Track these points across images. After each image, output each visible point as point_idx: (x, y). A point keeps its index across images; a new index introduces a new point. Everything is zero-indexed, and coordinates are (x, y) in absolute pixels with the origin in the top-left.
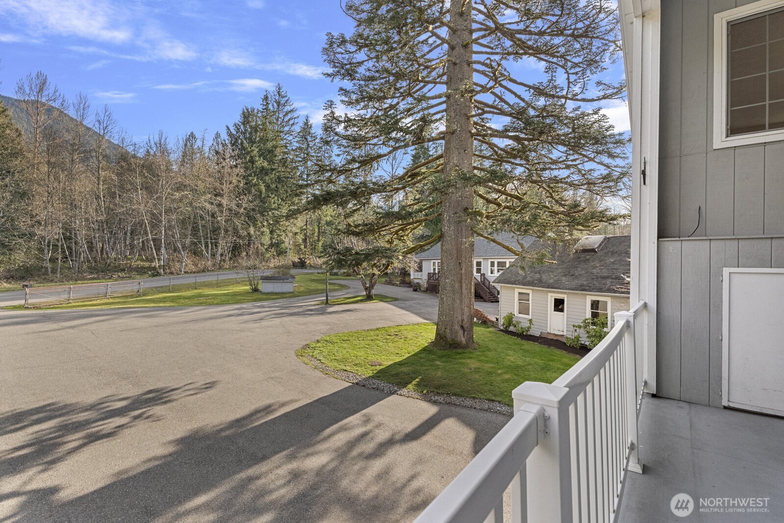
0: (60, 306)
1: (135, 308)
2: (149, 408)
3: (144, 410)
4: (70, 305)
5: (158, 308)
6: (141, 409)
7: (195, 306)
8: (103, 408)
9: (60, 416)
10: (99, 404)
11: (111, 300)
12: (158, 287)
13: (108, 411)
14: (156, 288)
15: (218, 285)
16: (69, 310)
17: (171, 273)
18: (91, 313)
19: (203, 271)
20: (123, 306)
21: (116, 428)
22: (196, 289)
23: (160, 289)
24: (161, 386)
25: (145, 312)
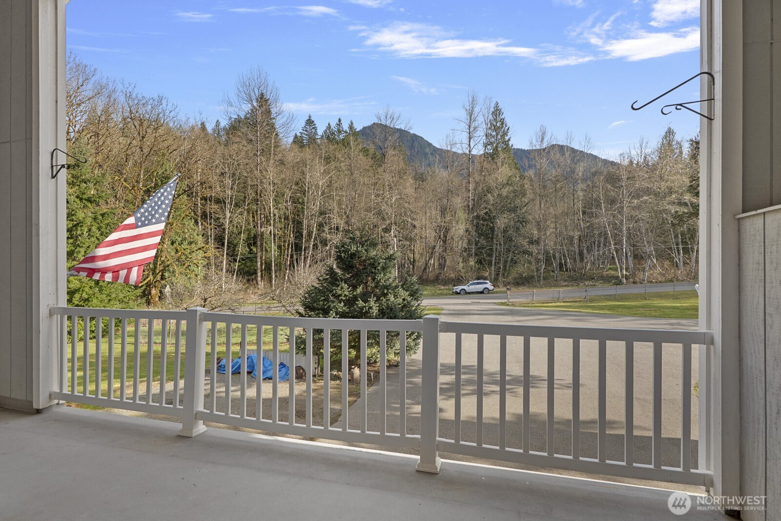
0: (527, 305)
1: (572, 311)
2: (516, 387)
3: (513, 387)
4: (534, 305)
5: (589, 314)
6: (511, 385)
7: (630, 316)
8: (495, 377)
9: (470, 374)
10: (494, 374)
11: (563, 304)
12: (607, 295)
13: (496, 380)
14: (604, 296)
15: (675, 297)
16: (533, 308)
17: (634, 283)
18: (541, 312)
19: (671, 281)
20: (567, 310)
21: (491, 391)
22: (646, 299)
23: (608, 297)
24: (536, 374)
25: (580, 316)
